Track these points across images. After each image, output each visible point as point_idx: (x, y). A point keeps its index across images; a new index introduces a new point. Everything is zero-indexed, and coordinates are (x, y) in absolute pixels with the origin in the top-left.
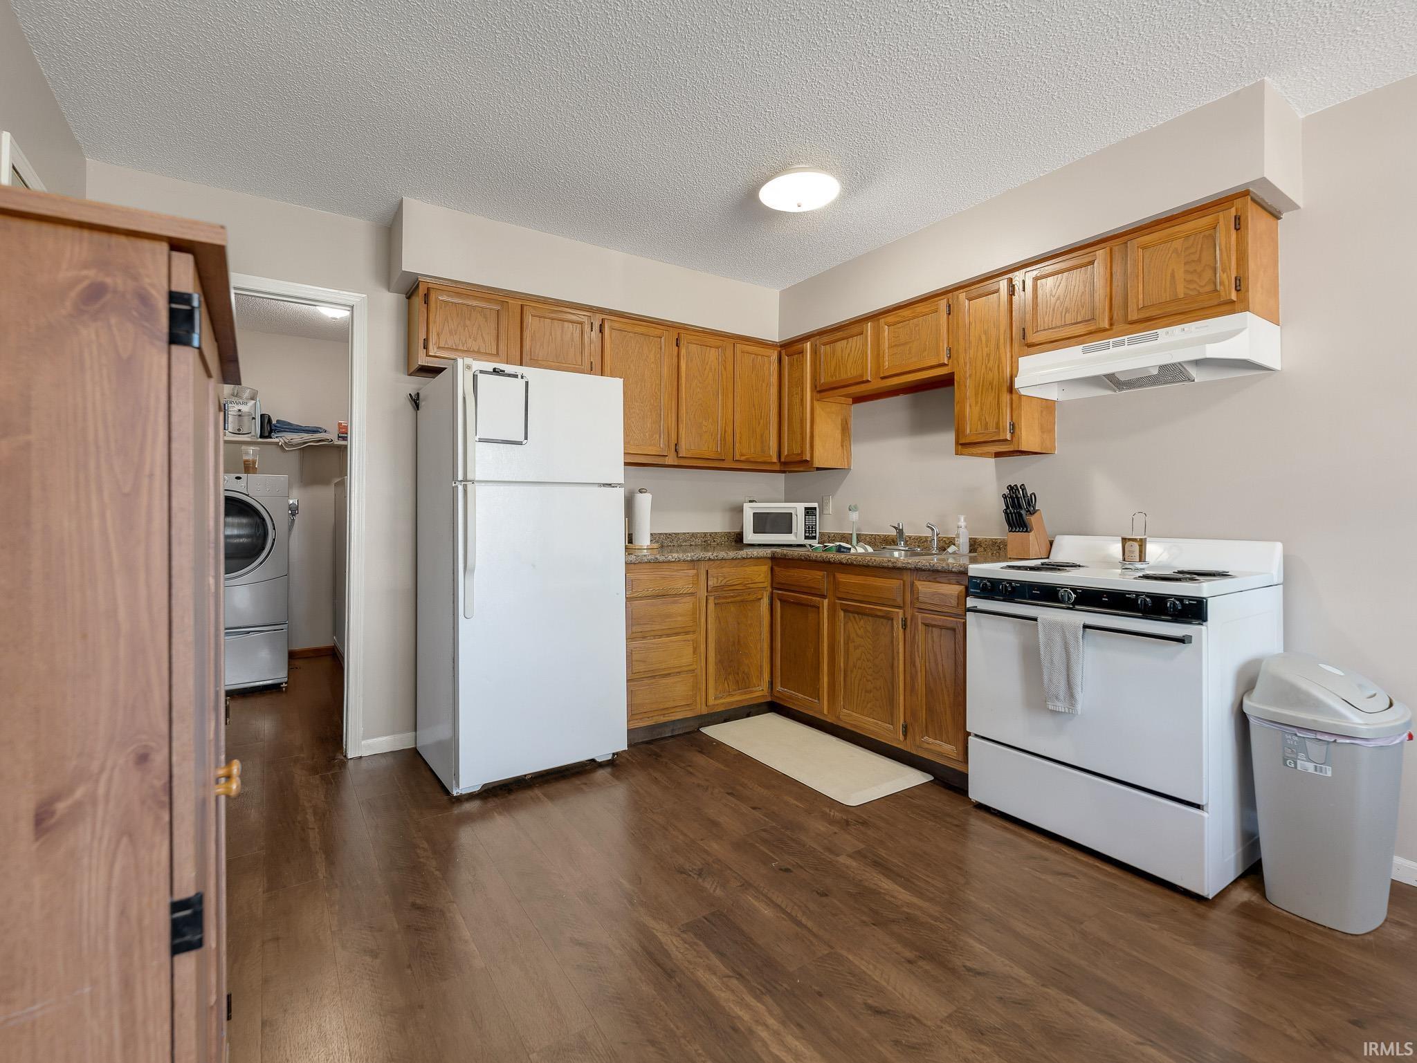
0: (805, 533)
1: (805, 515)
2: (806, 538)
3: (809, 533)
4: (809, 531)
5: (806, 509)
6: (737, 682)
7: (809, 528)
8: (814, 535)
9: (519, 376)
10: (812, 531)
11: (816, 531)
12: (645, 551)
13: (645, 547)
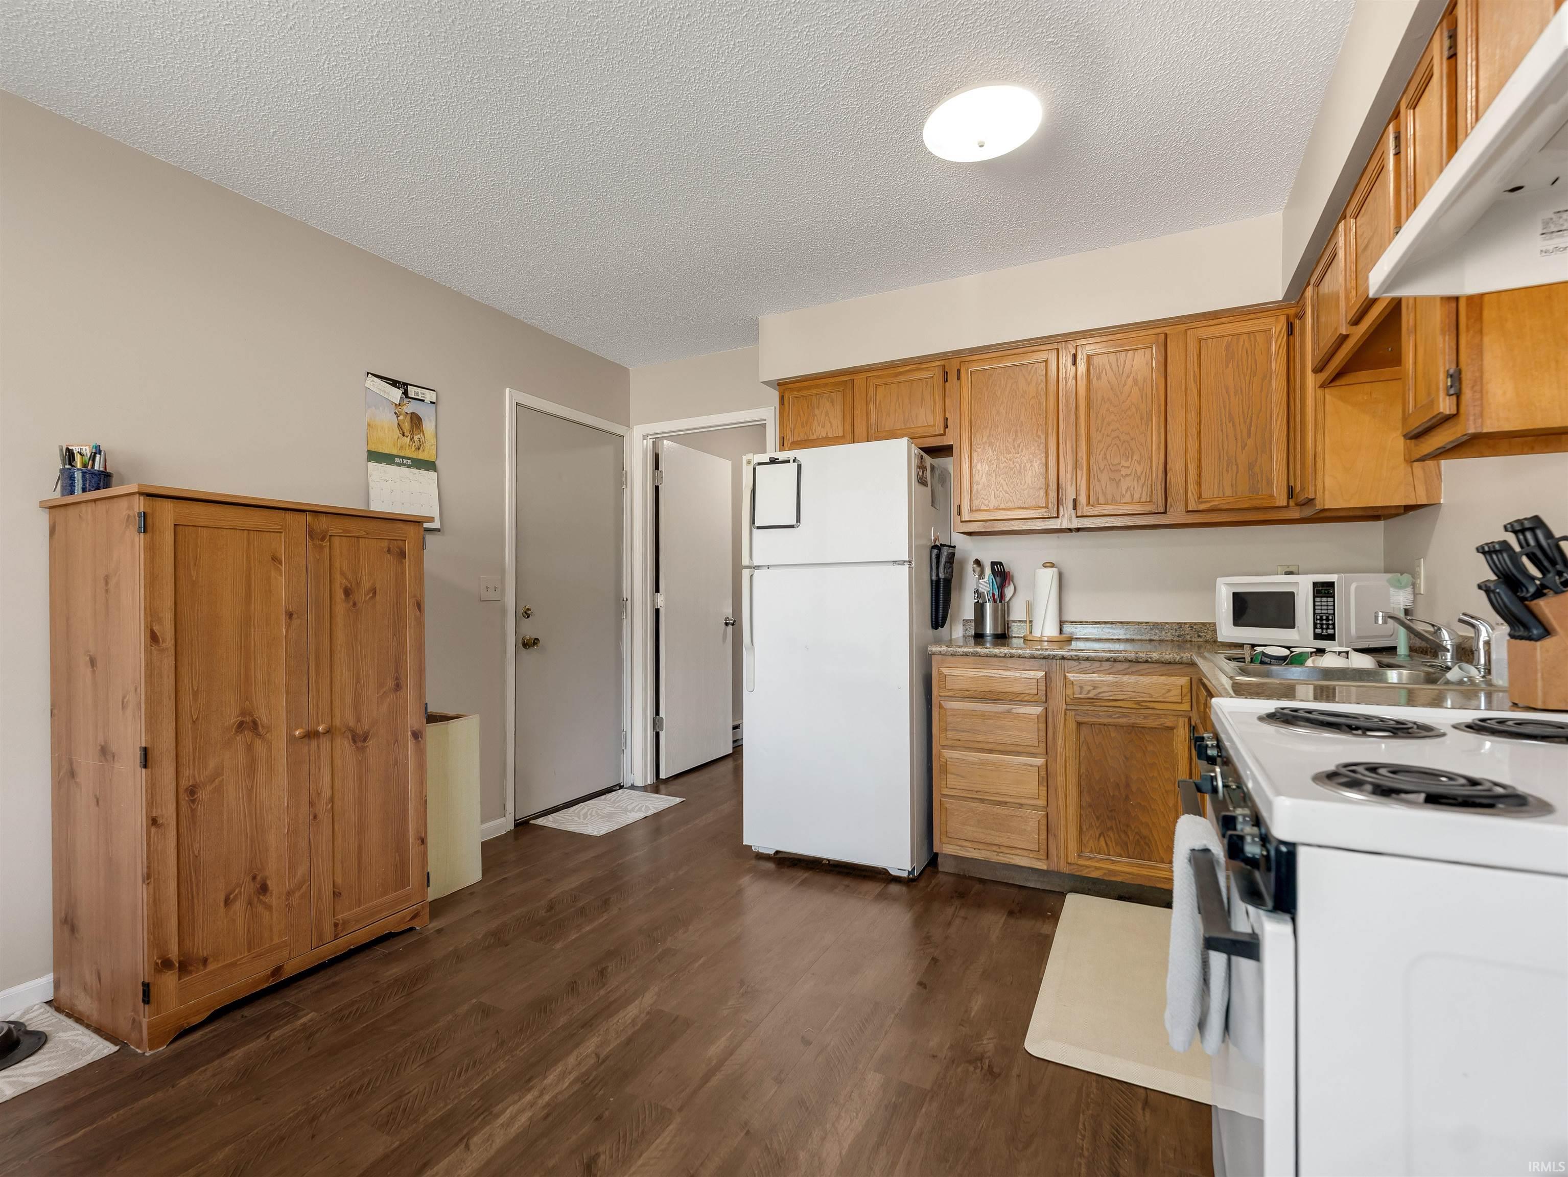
0: (1315, 627)
1: (1314, 597)
2: (1317, 637)
3: (1322, 628)
4: (1322, 624)
5: (1315, 584)
6: (1126, 844)
7: (1321, 619)
8: (1331, 631)
9: (792, 461)
10: (1328, 625)
11: (1334, 624)
12: (1046, 643)
13: (1046, 639)
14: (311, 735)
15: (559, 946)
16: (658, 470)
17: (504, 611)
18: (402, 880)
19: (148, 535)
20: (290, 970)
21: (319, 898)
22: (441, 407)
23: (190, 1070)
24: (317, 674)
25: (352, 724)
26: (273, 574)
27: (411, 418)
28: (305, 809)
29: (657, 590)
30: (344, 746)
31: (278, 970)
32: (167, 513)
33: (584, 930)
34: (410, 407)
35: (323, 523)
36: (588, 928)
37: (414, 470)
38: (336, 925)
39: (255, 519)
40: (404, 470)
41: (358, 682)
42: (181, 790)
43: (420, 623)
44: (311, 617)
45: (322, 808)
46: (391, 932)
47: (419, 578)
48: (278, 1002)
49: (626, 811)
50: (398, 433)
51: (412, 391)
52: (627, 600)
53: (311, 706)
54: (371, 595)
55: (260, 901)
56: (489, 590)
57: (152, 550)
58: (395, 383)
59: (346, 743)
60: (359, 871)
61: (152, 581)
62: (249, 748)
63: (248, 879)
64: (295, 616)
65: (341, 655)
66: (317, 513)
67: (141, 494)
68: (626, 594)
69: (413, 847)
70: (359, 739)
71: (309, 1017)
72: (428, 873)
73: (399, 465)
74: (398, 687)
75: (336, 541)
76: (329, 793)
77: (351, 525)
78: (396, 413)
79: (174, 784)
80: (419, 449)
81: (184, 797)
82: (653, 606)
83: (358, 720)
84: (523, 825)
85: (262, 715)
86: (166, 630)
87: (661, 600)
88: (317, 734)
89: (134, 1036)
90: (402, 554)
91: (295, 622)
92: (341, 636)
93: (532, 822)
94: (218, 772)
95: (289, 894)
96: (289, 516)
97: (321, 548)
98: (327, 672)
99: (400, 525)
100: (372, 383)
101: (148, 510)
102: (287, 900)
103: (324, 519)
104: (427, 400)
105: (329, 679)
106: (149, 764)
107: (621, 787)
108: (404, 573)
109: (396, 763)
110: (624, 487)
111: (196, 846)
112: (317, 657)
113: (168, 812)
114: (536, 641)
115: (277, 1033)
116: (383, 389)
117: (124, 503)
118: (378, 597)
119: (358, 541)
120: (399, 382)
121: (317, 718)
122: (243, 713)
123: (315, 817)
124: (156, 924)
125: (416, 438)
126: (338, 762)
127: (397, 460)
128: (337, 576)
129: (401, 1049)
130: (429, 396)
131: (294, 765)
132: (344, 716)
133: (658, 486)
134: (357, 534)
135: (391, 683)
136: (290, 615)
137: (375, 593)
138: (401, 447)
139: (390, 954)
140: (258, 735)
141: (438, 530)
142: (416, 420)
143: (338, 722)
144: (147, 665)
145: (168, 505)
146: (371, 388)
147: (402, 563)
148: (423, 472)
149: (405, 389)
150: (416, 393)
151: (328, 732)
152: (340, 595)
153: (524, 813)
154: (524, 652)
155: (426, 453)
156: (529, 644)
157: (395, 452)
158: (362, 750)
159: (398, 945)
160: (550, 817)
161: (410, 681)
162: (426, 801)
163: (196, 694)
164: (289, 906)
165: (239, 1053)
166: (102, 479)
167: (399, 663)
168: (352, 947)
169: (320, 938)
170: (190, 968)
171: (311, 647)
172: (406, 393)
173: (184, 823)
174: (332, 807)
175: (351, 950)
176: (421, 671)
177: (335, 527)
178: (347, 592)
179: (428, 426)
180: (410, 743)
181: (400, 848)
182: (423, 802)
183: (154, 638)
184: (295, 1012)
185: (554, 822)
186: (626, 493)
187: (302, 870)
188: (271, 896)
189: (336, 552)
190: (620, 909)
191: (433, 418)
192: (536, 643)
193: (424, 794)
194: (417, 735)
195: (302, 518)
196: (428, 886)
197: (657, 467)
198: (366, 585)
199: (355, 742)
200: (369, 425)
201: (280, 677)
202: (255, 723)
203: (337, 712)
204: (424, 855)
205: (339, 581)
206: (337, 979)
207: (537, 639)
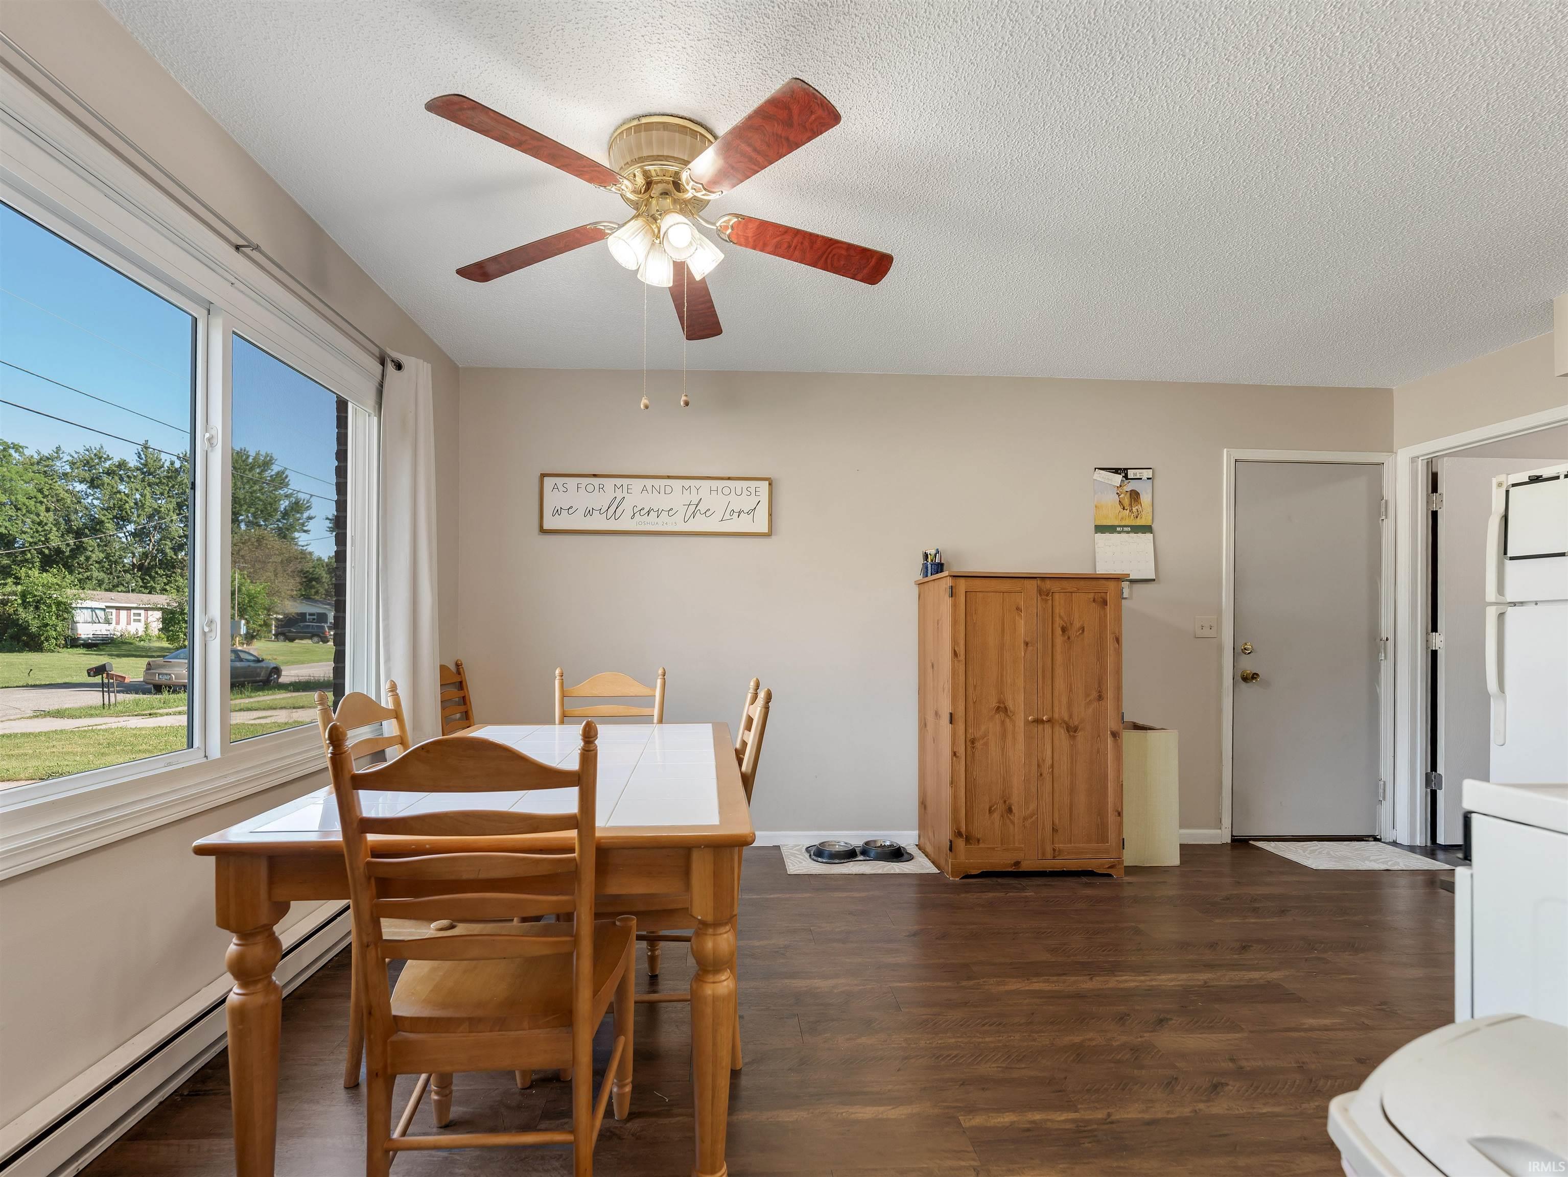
9: (1562, 476)
14: (1038, 721)
15: (1217, 921)
16: (1437, 492)
17: (1220, 648)
18: (1103, 838)
19: (953, 598)
20: (1026, 866)
21: (1043, 828)
22: (1157, 481)
23: (967, 892)
24: (1043, 682)
25: (1066, 719)
26: (1017, 618)
27: (1130, 494)
28: (1034, 768)
29: (1435, 629)
30: (1061, 733)
31: (1017, 863)
32: (962, 585)
33: (1247, 920)
34: (1131, 486)
35: (1048, 584)
36: (1253, 921)
37: (1132, 535)
38: (1054, 850)
39: (1006, 585)
40: (1124, 535)
41: (1071, 690)
42: (968, 741)
43: (1118, 653)
44: (1040, 646)
45: (1046, 770)
46: (1093, 871)
47: (1118, 619)
48: (1017, 882)
49: (1368, 859)
50: (1119, 508)
51: (1131, 474)
52: (1387, 639)
53: (1039, 703)
54: (1081, 632)
55: (1008, 817)
56: (1204, 628)
57: (955, 606)
58: (1116, 471)
59: (1062, 731)
60: (1071, 820)
61: (955, 622)
62: (1003, 723)
63: (1001, 802)
64: (1029, 645)
65: (1059, 671)
66: (1043, 578)
67: (951, 576)
68: (1386, 631)
69: (1111, 818)
70: (1072, 730)
71: (1030, 894)
72: (1123, 839)
73: (1119, 532)
74: (1100, 698)
75: (1057, 596)
76: (1050, 762)
77: (1065, 584)
78: (1117, 494)
79: (964, 736)
80: (1137, 517)
81: (969, 743)
82: (1427, 648)
83: (1071, 716)
84: (1240, 843)
85: (1010, 704)
86: (961, 650)
87: (1439, 641)
88: (1042, 721)
89: (946, 868)
90: (1105, 603)
91: (1030, 648)
92: (1059, 658)
93: (1251, 842)
94: (985, 735)
95: (1025, 819)
96: (1026, 582)
97: (1047, 600)
98: (1049, 682)
99: (1103, 582)
100: (1098, 475)
101: (953, 585)
102: (1023, 822)
103: (1048, 582)
104: (1144, 478)
105: (1051, 686)
106: (953, 723)
107: (1376, 839)
108: (1106, 616)
109: (1098, 752)
110: (1384, 517)
111: (975, 773)
112: (1043, 671)
113: (961, 751)
114: (1255, 676)
115: (1011, 894)
116: (1107, 477)
117: (944, 581)
118: (1085, 633)
119: (1072, 595)
120: (1120, 469)
121: (1043, 711)
122: (999, 702)
123: (1041, 775)
124: (955, 810)
125: (1134, 509)
126: (1056, 742)
127: (1118, 529)
128: (1057, 619)
129: (1075, 927)
130: (1147, 474)
131: (1028, 738)
132: (1061, 712)
133: (1436, 512)
134: (1071, 590)
135: (1094, 694)
136: (1027, 644)
137: (1083, 631)
138: (1122, 518)
139: (1090, 883)
140: (1008, 716)
141: (1154, 580)
142: (1135, 496)
143: (1056, 716)
144: (952, 669)
145: (962, 581)
146: (1099, 479)
147: (1105, 609)
148: (1140, 535)
149: (1125, 474)
150: (1135, 474)
151: (1049, 721)
152: (1059, 631)
153: (1241, 832)
154: (1243, 685)
155: (1143, 519)
156: (1249, 678)
157: (1116, 523)
158: (1073, 738)
159: (1098, 881)
160: (1273, 844)
161: (1110, 694)
162: (1122, 784)
163: (975, 687)
164: (1024, 826)
165: (991, 895)
166: (939, 567)
167: (1101, 682)
168: (1065, 869)
169: (1044, 854)
170: (971, 841)
171: (1040, 665)
172: (1126, 477)
173: (969, 758)
174: (1052, 771)
175: (1064, 871)
176: (1119, 688)
177: (1055, 586)
178: (1064, 630)
179: (1145, 498)
180: (1110, 740)
181: (1101, 813)
182: (1120, 787)
183: (955, 654)
184: (1024, 889)
185: (1274, 848)
186: (1387, 526)
187: (1032, 806)
188: (1014, 816)
189: (1056, 603)
190: (1294, 920)
191: (1150, 491)
192: (1256, 678)
193: (1121, 780)
194: (1115, 735)
195: (1034, 582)
196: (1124, 848)
197: (1435, 489)
198: (1077, 624)
199: (1068, 731)
200: (1096, 507)
201: (1020, 682)
202: (1006, 708)
203: (1056, 709)
204: (1120, 825)
205: (1058, 623)
206: (1053, 883)
207: (1257, 674)
